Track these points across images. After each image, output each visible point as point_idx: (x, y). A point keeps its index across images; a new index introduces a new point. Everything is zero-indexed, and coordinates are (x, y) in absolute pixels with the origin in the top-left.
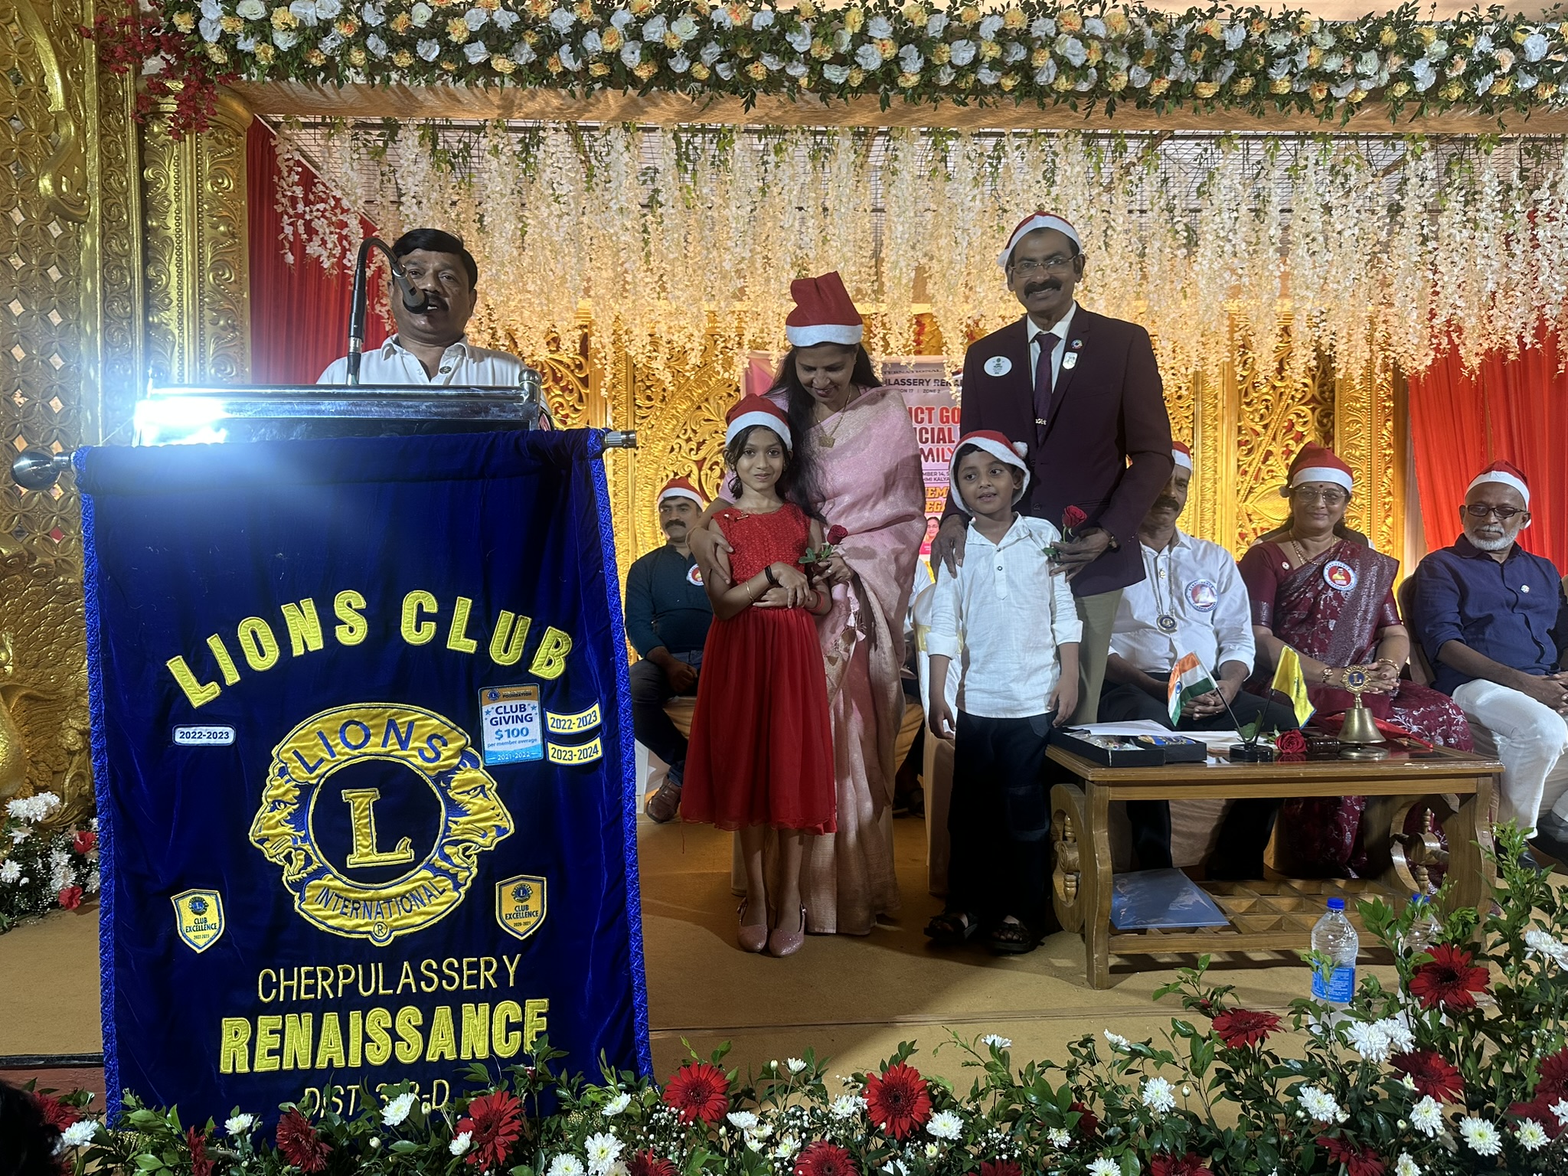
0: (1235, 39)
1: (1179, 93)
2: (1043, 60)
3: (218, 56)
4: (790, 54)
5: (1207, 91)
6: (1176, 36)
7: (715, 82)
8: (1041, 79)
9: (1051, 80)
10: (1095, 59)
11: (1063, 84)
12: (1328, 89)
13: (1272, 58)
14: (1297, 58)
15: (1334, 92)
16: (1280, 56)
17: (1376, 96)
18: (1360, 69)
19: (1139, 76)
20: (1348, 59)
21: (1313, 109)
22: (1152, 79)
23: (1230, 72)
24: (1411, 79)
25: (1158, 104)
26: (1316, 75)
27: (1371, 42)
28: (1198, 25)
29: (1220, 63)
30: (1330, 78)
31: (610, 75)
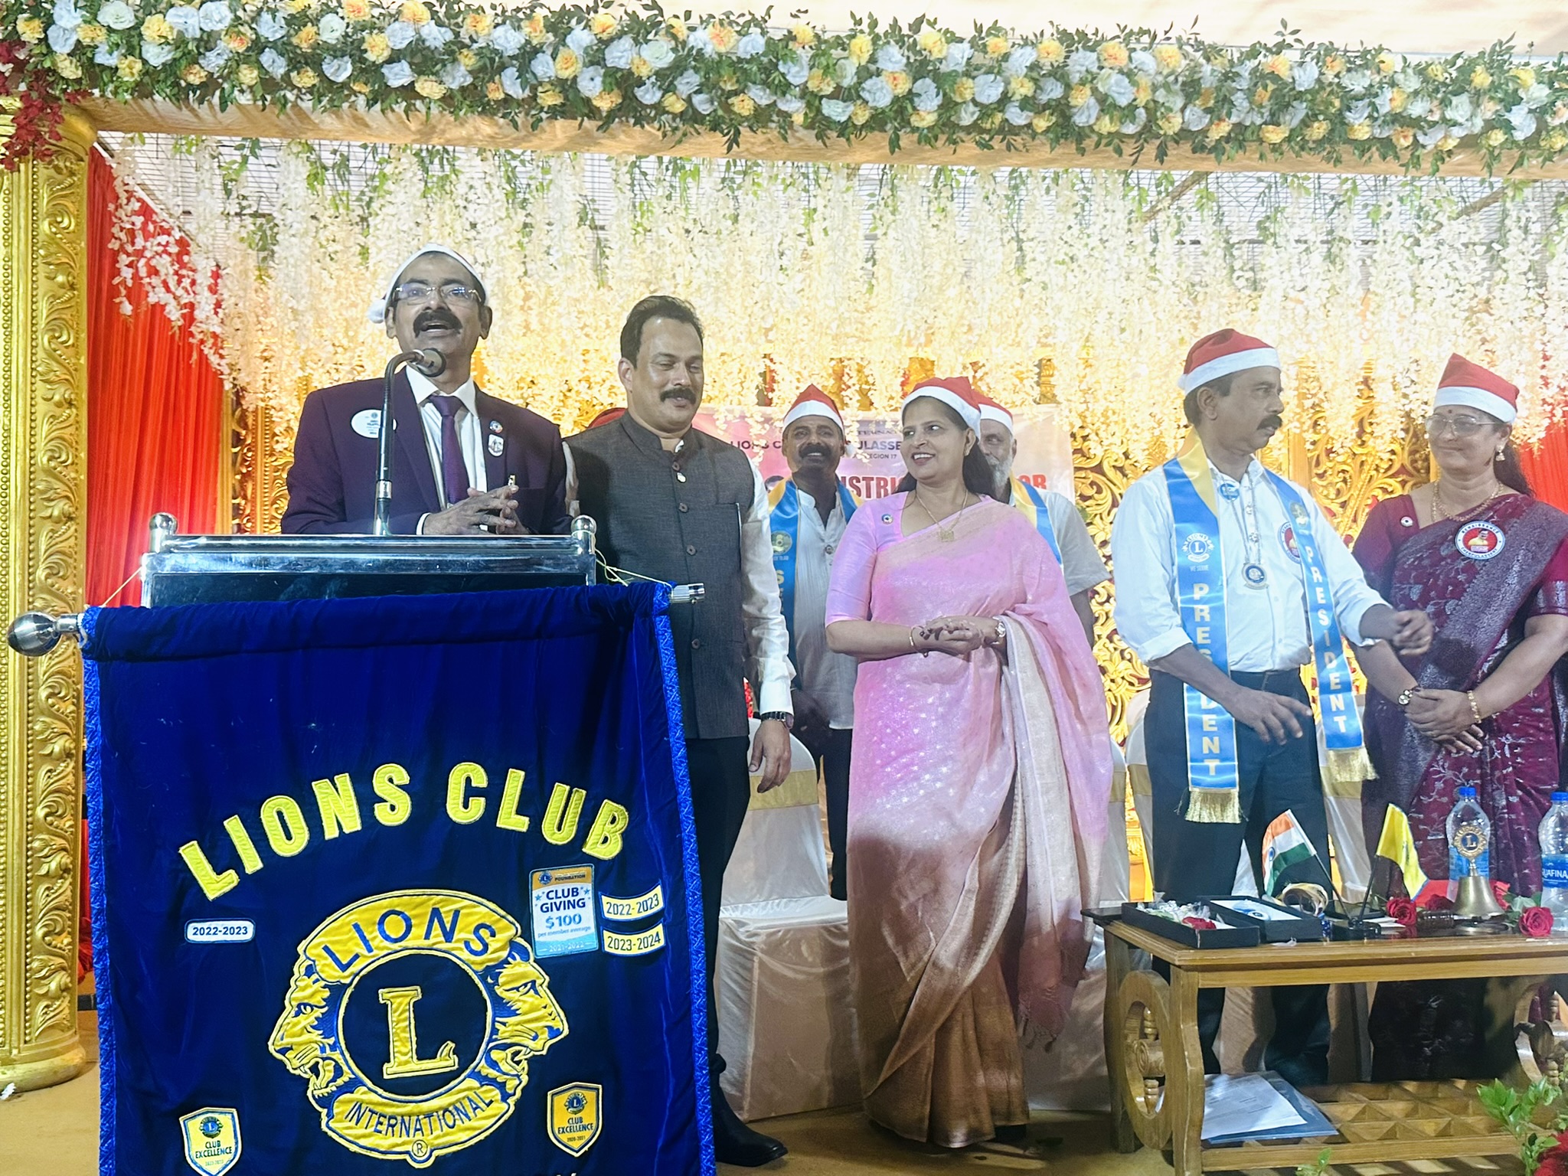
0: (1306, 78)
1: (1240, 136)
2: (1082, 99)
3: (70, 70)
4: (784, 88)
5: (1275, 135)
6: (1238, 74)
7: (691, 116)
8: (1080, 120)
9: (1092, 121)
10: (1143, 98)
11: (1106, 126)
12: (1415, 136)
13: (1350, 100)
14: (1377, 101)
15: (1421, 139)
16: (1358, 98)
17: (1469, 142)
18: (1449, 114)
19: (1195, 118)
20: (1436, 103)
21: (1397, 157)
22: (1211, 122)
23: (1301, 115)
24: (1508, 127)
25: (1217, 149)
26: (1398, 119)
27: (1460, 85)
28: (1266, 61)
29: (1288, 105)
30: (1416, 123)
31: (563, 105)
